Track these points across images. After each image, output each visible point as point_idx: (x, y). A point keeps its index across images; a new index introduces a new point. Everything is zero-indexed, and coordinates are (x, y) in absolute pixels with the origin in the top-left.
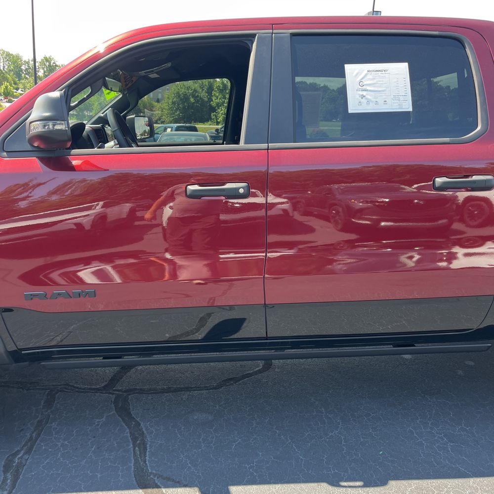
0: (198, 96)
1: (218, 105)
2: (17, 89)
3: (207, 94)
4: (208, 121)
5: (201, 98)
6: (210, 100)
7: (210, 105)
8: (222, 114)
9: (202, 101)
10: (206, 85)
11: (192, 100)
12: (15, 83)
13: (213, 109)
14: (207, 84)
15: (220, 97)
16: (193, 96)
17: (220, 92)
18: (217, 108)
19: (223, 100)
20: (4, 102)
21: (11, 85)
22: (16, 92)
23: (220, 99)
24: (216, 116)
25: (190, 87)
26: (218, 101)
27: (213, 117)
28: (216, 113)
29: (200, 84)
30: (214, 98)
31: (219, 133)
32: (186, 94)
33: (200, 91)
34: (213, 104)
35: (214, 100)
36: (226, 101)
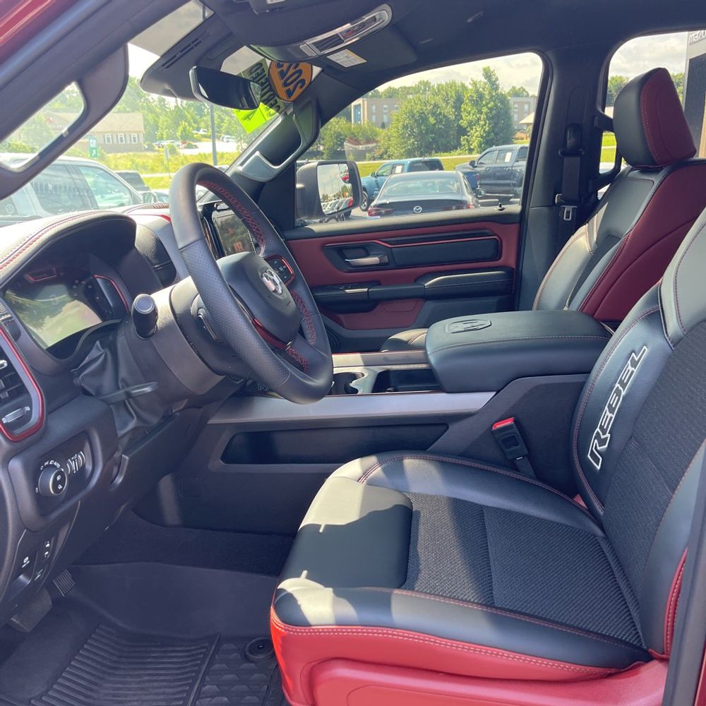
0: (440, 113)
1: (471, 124)
2: (198, 129)
3: (453, 110)
4: (457, 149)
5: (445, 116)
6: (459, 117)
7: (459, 126)
8: (477, 137)
9: (446, 120)
10: (451, 97)
11: (432, 120)
12: (195, 122)
13: (462, 131)
14: (454, 95)
15: (473, 112)
16: (433, 114)
17: (473, 105)
18: (468, 129)
19: (478, 116)
20: (182, 148)
21: (190, 125)
22: (197, 134)
23: (474, 114)
24: (468, 141)
25: (428, 102)
26: (470, 118)
27: (463, 143)
28: (468, 136)
29: (442, 95)
30: (464, 114)
31: (476, 167)
32: (423, 113)
33: (444, 105)
34: (464, 123)
35: (463, 116)
36: (482, 117)
